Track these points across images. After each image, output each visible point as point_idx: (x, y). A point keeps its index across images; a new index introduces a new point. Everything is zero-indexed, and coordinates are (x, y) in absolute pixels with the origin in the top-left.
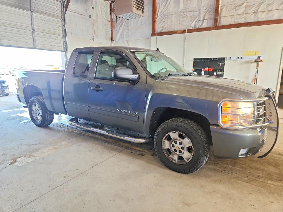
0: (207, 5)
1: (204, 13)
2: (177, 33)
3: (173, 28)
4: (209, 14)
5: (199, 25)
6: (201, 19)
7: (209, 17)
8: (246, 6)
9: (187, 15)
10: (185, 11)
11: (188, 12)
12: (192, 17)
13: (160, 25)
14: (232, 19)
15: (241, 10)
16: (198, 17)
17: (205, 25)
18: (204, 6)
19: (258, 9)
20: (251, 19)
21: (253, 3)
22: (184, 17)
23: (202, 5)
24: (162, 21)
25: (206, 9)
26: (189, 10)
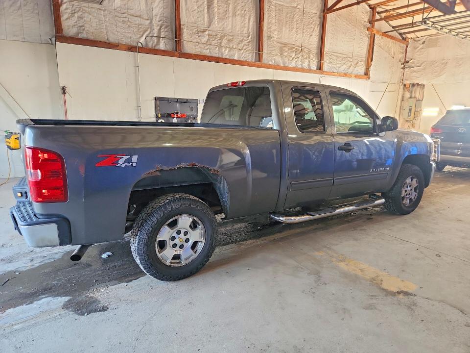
0: (161, 14)
1: (157, 26)
2: (118, 48)
3: (106, 35)
4: (166, 30)
5: (153, 43)
6: (155, 35)
7: (166, 36)
8: (209, 35)
9: (130, 20)
10: (124, 11)
11: (130, 15)
12: (140, 26)
13: (72, 22)
14: (197, 47)
15: (205, 39)
16: (149, 30)
17: (162, 46)
18: (157, 15)
19: (221, 43)
20: (215, 53)
21: (214, 34)
22: (124, 22)
23: (154, 13)
24: (76, 15)
25: (159, 21)
26: (132, 12)
